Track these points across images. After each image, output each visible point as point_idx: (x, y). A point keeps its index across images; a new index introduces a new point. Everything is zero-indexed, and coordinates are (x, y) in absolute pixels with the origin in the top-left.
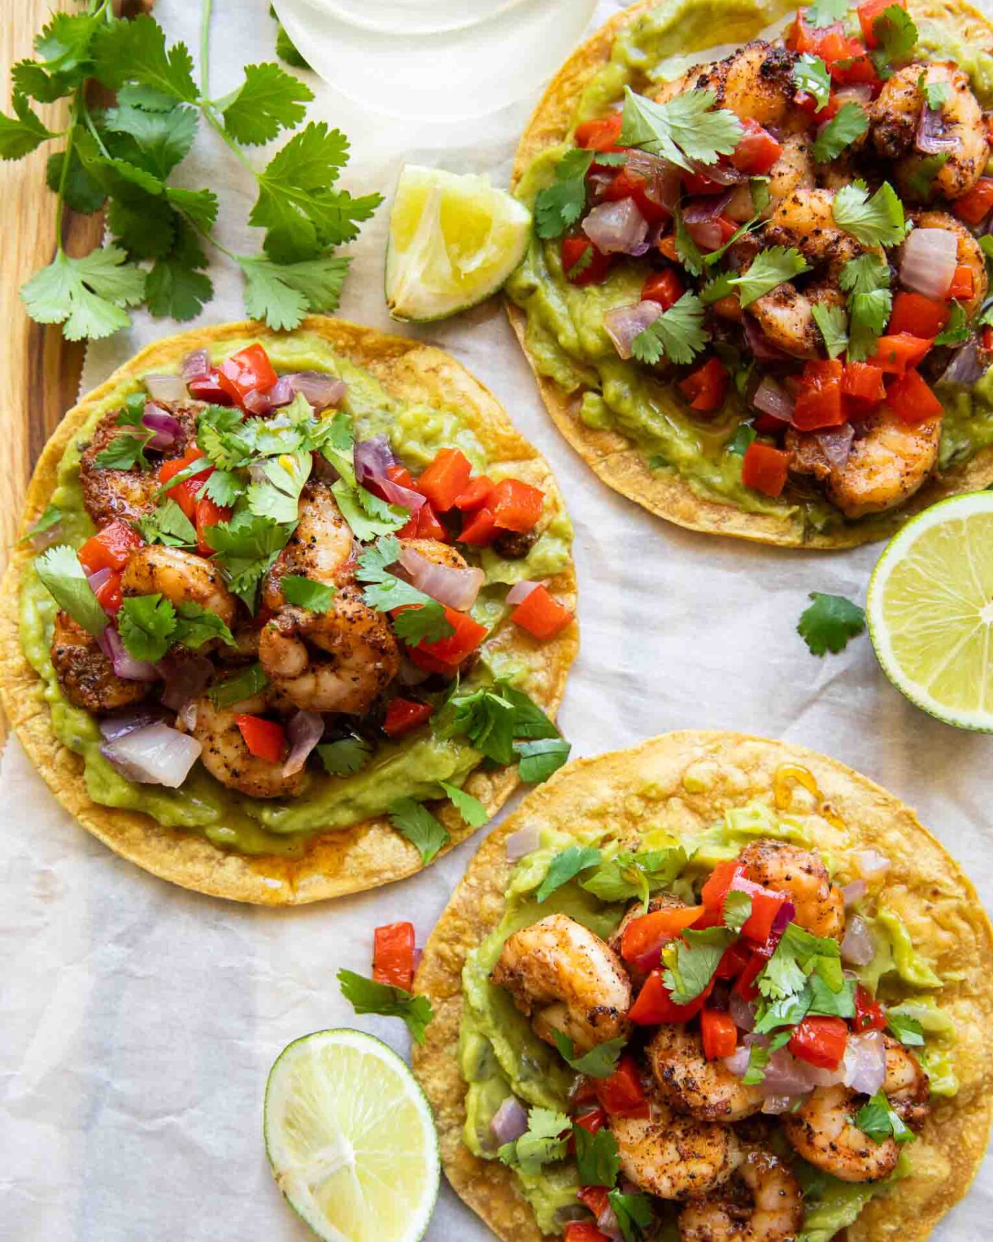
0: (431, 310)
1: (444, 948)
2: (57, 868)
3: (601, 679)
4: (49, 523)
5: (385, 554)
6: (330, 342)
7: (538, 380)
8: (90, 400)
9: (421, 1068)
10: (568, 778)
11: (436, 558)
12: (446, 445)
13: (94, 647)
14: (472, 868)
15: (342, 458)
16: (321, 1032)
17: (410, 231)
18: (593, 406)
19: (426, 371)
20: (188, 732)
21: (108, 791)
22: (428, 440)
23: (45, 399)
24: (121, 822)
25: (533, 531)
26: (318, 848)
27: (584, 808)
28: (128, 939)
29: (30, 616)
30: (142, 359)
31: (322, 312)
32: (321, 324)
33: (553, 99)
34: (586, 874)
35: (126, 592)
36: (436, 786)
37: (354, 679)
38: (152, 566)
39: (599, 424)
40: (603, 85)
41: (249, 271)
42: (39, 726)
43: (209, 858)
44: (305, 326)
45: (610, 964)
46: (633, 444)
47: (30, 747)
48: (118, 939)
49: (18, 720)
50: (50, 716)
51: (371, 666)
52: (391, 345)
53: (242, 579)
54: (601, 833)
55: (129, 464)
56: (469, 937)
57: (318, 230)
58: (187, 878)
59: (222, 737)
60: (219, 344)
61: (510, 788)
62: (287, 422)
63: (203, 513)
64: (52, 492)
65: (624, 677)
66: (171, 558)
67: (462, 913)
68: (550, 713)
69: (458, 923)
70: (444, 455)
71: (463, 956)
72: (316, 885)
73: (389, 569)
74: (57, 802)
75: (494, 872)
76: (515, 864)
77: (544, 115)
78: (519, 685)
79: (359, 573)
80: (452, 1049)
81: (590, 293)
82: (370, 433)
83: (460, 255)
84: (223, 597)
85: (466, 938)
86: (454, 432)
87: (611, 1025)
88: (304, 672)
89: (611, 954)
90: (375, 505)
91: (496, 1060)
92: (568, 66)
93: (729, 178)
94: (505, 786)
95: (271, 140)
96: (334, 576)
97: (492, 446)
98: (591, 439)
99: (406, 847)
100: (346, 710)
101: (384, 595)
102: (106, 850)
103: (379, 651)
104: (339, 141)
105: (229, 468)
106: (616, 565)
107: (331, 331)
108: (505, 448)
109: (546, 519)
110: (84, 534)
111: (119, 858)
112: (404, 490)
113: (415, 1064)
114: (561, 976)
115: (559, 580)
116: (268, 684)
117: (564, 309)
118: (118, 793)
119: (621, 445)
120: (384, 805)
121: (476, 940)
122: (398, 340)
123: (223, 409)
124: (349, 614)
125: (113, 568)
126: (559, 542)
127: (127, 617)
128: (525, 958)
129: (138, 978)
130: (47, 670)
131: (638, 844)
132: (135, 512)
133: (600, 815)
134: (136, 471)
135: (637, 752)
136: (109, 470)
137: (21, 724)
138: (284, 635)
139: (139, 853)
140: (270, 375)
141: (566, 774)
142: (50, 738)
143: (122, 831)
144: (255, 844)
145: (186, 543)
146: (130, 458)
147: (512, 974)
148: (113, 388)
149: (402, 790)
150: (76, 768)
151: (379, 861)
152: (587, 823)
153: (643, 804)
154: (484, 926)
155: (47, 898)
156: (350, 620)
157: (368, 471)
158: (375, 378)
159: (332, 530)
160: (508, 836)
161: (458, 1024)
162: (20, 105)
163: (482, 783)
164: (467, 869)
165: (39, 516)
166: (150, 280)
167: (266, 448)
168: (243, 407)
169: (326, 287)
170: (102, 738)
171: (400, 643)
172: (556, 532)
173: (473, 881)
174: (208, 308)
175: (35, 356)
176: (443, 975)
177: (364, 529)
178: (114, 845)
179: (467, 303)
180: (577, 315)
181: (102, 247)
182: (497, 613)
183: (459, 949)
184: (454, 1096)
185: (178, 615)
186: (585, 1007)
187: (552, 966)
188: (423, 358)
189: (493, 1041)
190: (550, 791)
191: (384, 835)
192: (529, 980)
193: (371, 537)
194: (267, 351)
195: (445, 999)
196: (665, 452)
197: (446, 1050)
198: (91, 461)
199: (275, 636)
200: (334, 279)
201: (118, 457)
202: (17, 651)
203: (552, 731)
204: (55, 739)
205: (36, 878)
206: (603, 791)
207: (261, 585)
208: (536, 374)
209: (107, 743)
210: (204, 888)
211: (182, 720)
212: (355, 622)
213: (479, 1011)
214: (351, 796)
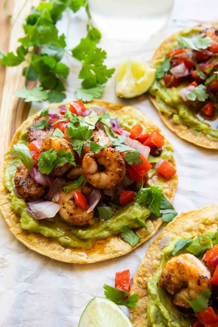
0: (129, 95)
1: (140, 279)
2: (6, 257)
3: (186, 193)
5: (121, 140)
7: (160, 114)
10: (179, 219)
13: (29, 176)
14: (148, 252)
15: (107, 121)
18: (177, 118)
19: (128, 111)
20: (56, 202)
21: (28, 224)
22: (130, 124)
24: (31, 237)
25: (162, 148)
26: (97, 245)
27: (185, 229)
28: (29, 280)
31: (97, 99)
32: (98, 101)
35: (41, 152)
36: (137, 220)
37: (112, 175)
38: (51, 140)
39: (178, 122)
41: (77, 91)
42: (7, 207)
43: (60, 249)
44: (93, 101)
46: (189, 127)
47: (4, 213)
50: (11, 203)
51: (118, 169)
52: (117, 107)
53: (78, 146)
54: (191, 236)
55: (42, 128)
57: (97, 78)
58: (52, 255)
59: (67, 202)
61: (160, 224)
63: (65, 130)
64: (17, 142)
65: (193, 192)
67: (146, 266)
68: (170, 201)
69: (145, 269)
71: (146, 280)
72: (96, 257)
73: (122, 143)
74: (10, 231)
75: (156, 252)
76: (163, 248)
77: (157, 54)
78: (161, 191)
80: (145, 315)
84: (72, 150)
85: (148, 275)
88: (96, 172)
90: (116, 135)
93: (210, 53)
94: (158, 224)
98: (177, 127)
101: (121, 148)
103: (120, 164)
104: (104, 53)
105: (73, 122)
107: (101, 103)
108: (152, 129)
109: (165, 145)
112: (124, 131)
114: (186, 268)
116: (85, 179)
118: (31, 224)
119: (185, 128)
120: (119, 228)
121: (151, 275)
122: (119, 105)
125: (36, 151)
126: (170, 151)
127: (41, 159)
128: (171, 268)
129: (32, 294)
130: (11, 188)
133: (190, 230)
134: (44, 129)
135: (200, 211)
138: (91, 157)
139: (36, 248)
141: (178, 218)
142: (10, 210)
143: (31, 240)
144: (76, 244)
146: (43, 126)
147: (166, 277)
149: (124, 223)
150: (18, 220)
151: (117, 248)
152: (186, 233)
153: (204, 226)
154: (154, 270)
155: (2, 268)
157: (114, 124)
159: (104, 138)
160: (159, 241)
161: (147, 305)
163: (150, 224)
164: (146, 253)
166: (49, 94)
168: (76, 113)
170: (28, 206)
171: (126, 163)
172: (169, 149)
173: (149, 256)
176: (140, 289)
180: (170, 95)
181: (36, 87)
186: (196, 278)
188: (126, 109)
189: (160, 307)
190: (173, 224)
191: (118, 241)
192: (173, 277)
195: (141, 298)
196: (199, 128)
197: (142, 316)
199: (88, 157)
201: (39, 126)
202: (2, 185)
203: (172, 208)
204: (12, 210)
206: (190, 223)
207: (83, 147)
208: (160, 112)
210: (58, 258)
211: (54, 199)
212: (113, 152)
213: (154, 295)
214: (108, 226)
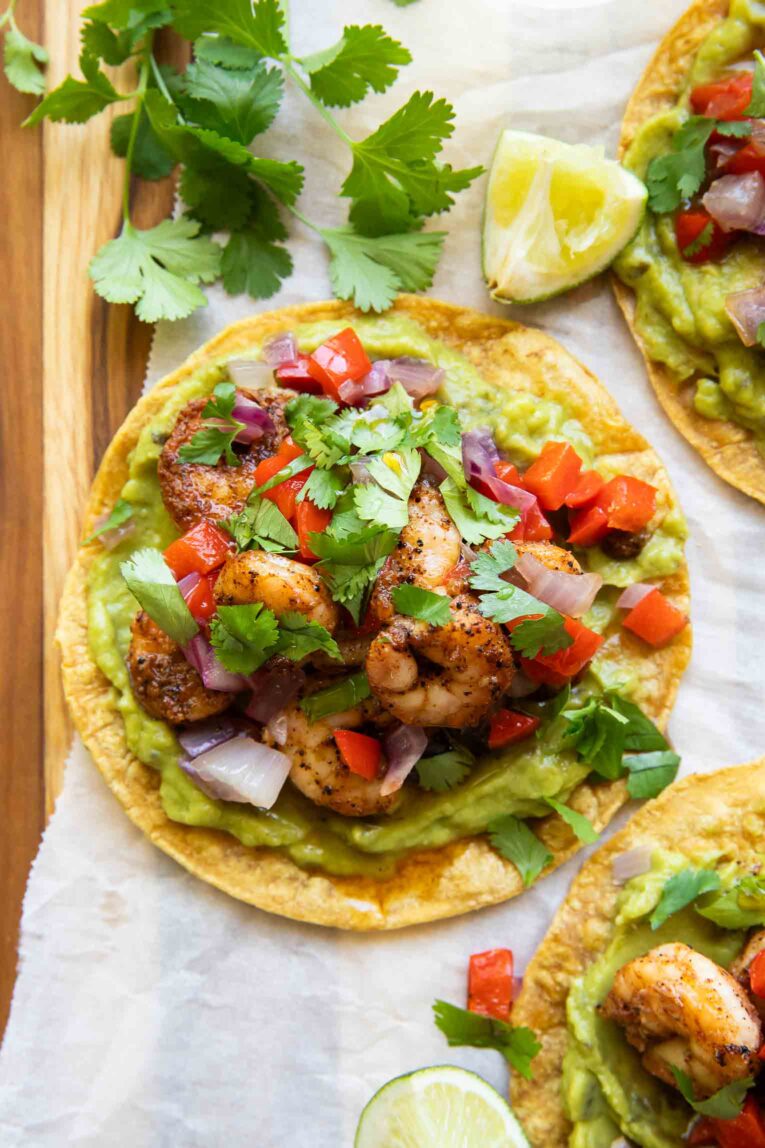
0: (534, 291)
1: (545, 977)
2: (124, 889)
3: (714, 687)
4: (121, 519)
5: (500, 560)
6: (421, 324)
7: (648, 366)
8: (166, 386)
9: (520, 1106)
10: (681, 794)
11: (551, 563)
12: (551, 438)
13: (178, 656)
14: (575, 890)
15: (451, 456)
16: (424, 1069)
17: (515, 205)
18: (709, 394)
19: (528, 356)
20: (276, 746)
21: (187, 809)
22: (534, 432)
23: (110, 384)
24: (196, 840)
25: (644, 529)
26: (411, 868)
27: (699, 828)
28: (202, 965)
29: (100, 619)
30: (220, 342)
31: (413, 291)
32: (414, 304)
33: (665, 57)
34: (704, 899)
35: (220, 599)
36: (542, 803)
37: (467, 694)
38: (254, 574)
39: (714, 413)
40: (721, 45)
41: (335, 246)
42: (110, 738)
43: (292, 879)
44: (396, 306)
45: (739, 999)
46: (750, 435)
47: (102, 761)
48: (191, 966)
49: (89, 732)
50: (123, 727)
51: (485, 680)
52: (488, 327)
54: (717, 854)
55: (214, 459)
56: (573, 965)
57: (412, 202)
58: (269, 901)
59: (314, 751)
60: (303, 327)
61: (618, 804)
62: (385, 413)
63: (303, 517)
64: (123, 485)
65: (738, 685)
66: (273, 566)
67: (566, 939)
68: (660, 724)
69: (561, 949)
70: (552, 450)
71: (565, 984)
72: (409, 907)
73: (504, 576)
74: (128, 820)
75: (597, 894)
76: (623, 886)
77: (654, 75)
78: (630, 695)
79: (472, 580)
80: (554, 1085)
81: (705, 273)
82: (471, 425)
83: (567, 232)
84: (328, 606)
85: (569, 965)
86: (561, 422)
87: (741, 1064)
88: (413, 687)
89: (739, 987)
90: (482, 504)
91: (604, 1099)
92: (681, 23)
94: (612, 802)
95: (356, 101)
96: (445, 583)
97: (600, 437)
98: (706, 428)
99: (505, 866)
100: (455, 725)
101: (501, 605)
102: (181, 869)
103: (495, 664)
104: (444, 111)
105: (329, 466)
106: (729, 564)
107: (425, 312)
108: (614, 439)
109: (658, 516)
110: (157, 531)
111: (193, 878)
112: (512, 488)
113: (514, 1100)
114: (686, 1010)
115: (671, 581)
116: (370, 698)
117: (679, 290)
118: (198, 811)
119: (738, 436)
120: (483, 823)
121: (580, 968)
122: (495, 321)
123: (313, 399)
124: (468, 627)
125: (200, 571)
126: (671, 542)
127: (221, 627)
128: (643, 991)
129: (211, 1007)
130: (121, 678)
131: (760, 867)
132: (221, 510)
133: (715, 834)
134: (222, 466)
135: (756, 767)
136: (193, 465)
137: (92, 735)
138: (396, 649)
139: (218, 874)
140: (362, 361)
141: (677, 791)
142: (122, 751)
143: (199, 850)
144: (347, 866)
145: (287, 548)
146: (215, 452)
147: (626, 1007)
148: (189, 374)
149: (505, 808)
150: (149, 782)
151: (477, 884)
152: (702, 842)
153: (762, 823)
154: (588, 953)
155: (113, 922)
156: (468, 633)
157: (475, 468)
158: (470, 362)
159: (439, 532)
160: (615, 856)
161: (561, 1058)
162: (88, 67)
163: (587, 798)
164: (569, 890)
165: (106, 510)
166: (224, 255)
167: (365, 442)
168: (337, 398)
169: (419, 264)
170: (183, 751)
171: (517, 655)
172: (669, 531)
173: (576, 904)
174: (288, 285)
175: (98, 336)
176: (543, 1006)
177: (473, 532)
178: (190, 866)
179: (574, 282)
180: (694, 297)
181: (172, 218)
182: (603, 618)
183: (561, 977)
184: (555, 1136)
185: (280, 627)
186: (714, 1045)
187: (678, 1001)
188: (523, 342)
189: (601, 1078)
190: (661, 808)
191: (481, 853)
192: (646, 1014)
193: (481, 540)
194: (358, 335)
195: (545, 1031)
197: (547, 1086)
198: (172, 455)
199: (386, 649)
200: (426, 254)
201: (202, 451)
202: (87, 657)
203: (662, 744)
204: (128, 751)
205: (103, 900)
206: (719, 809)
207: (369, 593)
208: (646, 358)
209: (191, 758)
210: (288, 911)
211: (270, 734)
212: (473, 635)
213: (586, 1045)
214: (448, 813)
